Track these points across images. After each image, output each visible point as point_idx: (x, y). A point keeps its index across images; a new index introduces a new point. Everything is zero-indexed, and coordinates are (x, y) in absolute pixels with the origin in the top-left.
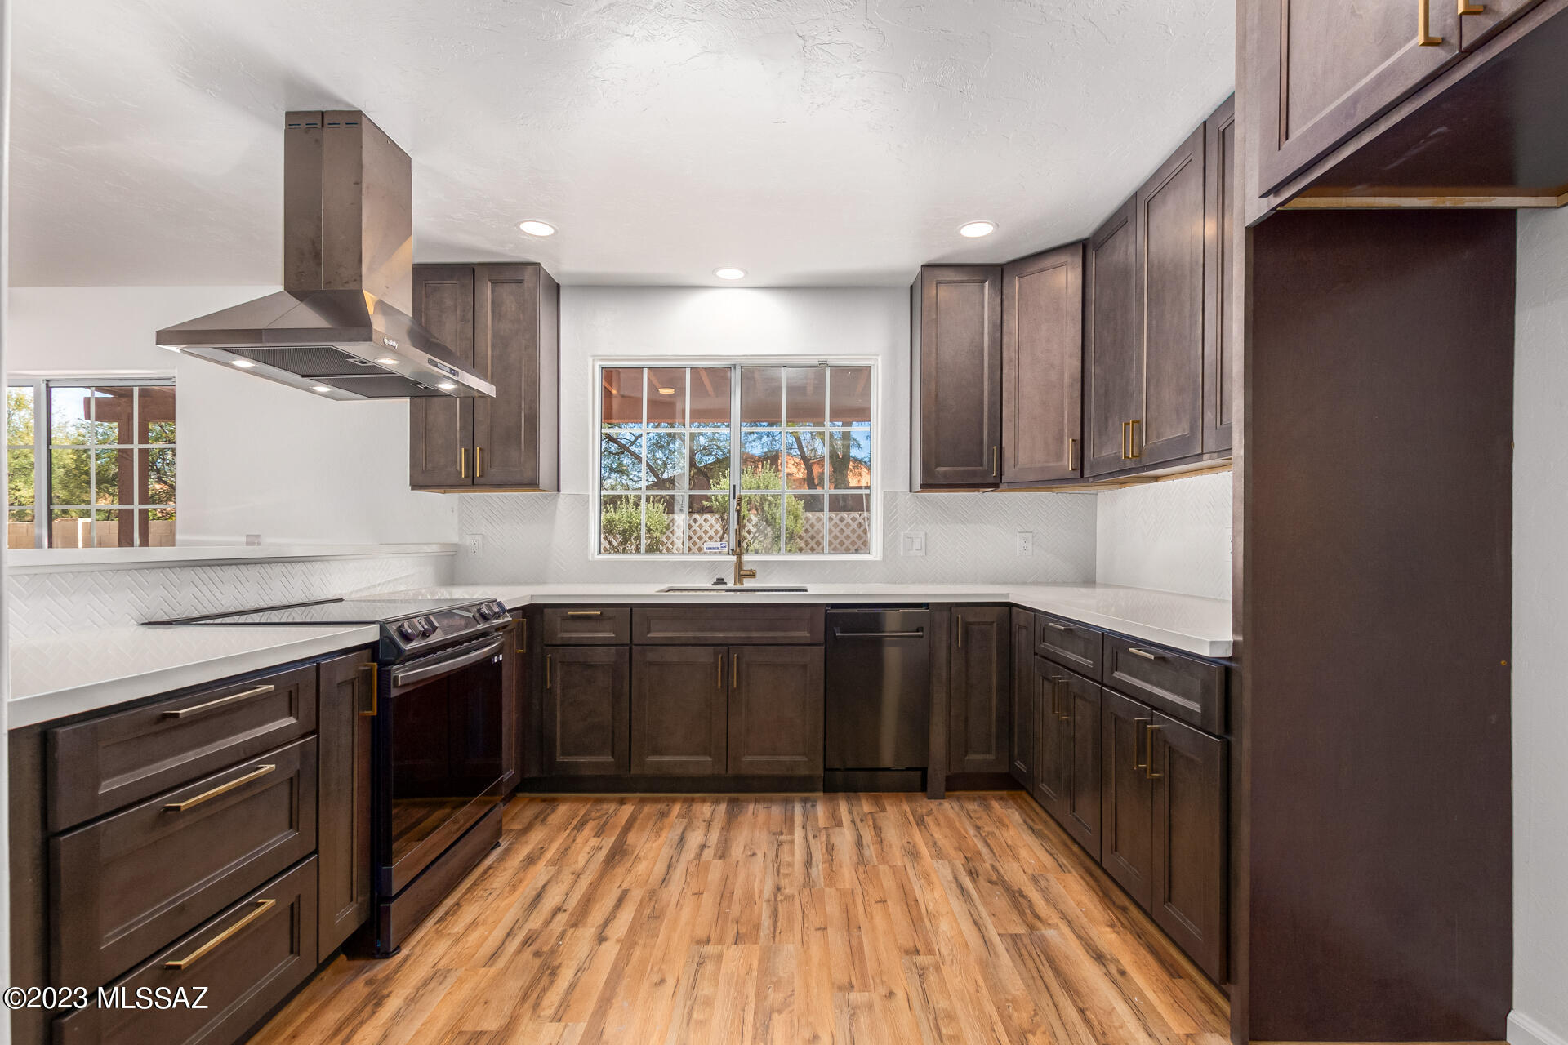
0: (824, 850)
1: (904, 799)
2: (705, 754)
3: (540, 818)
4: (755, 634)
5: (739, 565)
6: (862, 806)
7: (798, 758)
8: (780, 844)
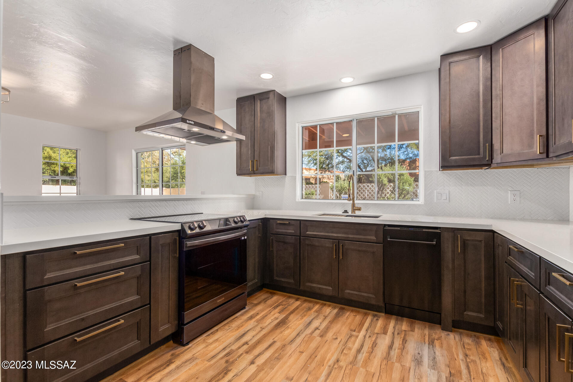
0: (371, 346)
1: (427, 327)
2: (329, 286)
3: (265, 300)
4: (350, 236)
5: (353, 205)
6: (402, 325)
7: (371, 295)
8: (351, 336)
